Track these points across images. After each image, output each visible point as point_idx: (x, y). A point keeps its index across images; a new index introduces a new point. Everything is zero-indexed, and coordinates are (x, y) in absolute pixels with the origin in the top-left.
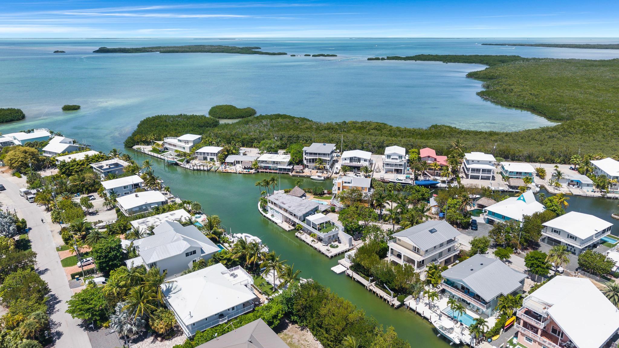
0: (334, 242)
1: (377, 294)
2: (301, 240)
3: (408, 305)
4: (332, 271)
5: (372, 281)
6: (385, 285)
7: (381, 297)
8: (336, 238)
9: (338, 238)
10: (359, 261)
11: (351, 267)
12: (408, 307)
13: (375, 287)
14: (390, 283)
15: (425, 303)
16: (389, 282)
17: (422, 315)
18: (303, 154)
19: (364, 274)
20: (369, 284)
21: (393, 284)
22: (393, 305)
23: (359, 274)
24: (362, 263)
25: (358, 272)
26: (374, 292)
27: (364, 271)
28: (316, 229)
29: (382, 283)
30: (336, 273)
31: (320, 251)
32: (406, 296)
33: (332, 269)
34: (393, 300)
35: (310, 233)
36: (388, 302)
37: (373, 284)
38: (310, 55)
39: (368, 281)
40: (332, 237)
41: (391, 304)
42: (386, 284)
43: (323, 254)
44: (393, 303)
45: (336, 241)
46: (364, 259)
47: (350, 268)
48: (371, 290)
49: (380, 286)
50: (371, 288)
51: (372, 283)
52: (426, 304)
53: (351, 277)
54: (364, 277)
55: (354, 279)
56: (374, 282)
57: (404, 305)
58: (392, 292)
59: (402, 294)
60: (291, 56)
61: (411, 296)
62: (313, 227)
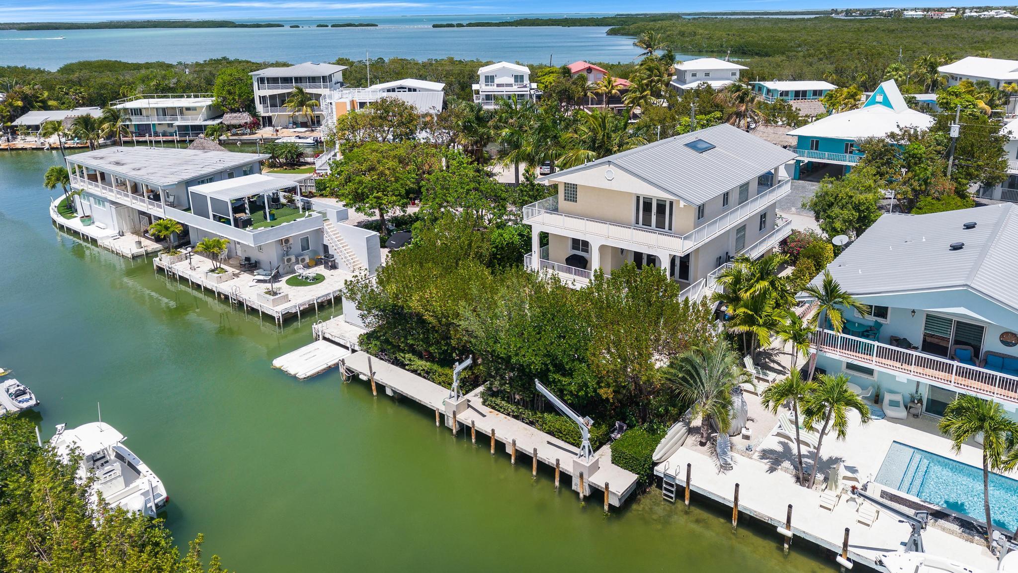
0: (308, 266)
1: (500, 446)
2: (173, 277)
3: (681, 479)
4: (280, 372)
5: (468, 384)
6: (539, 386)
7: (524, 459)
8: (315, 252)
9: (326, 247)
10: (396, 297)
11: (366, 340)
12: (680, 492)
13: (485, 410)
14: (569, 373)
15: (766, 454)
16: (560, 368)
17: (781, 530)
18: (252, 84)
19: (431, 358)
20: (454, 402)
21: (583, 375)
22: (597, 495)
23: (403, 366)
24: (414, 304)
25: (400, 356)
26: (484, 439)
27: (426, 340)
28: (228, 222)
29: (525, 377)
30: (294, 377)
31: (241, 304)
32: (655, 436)
33: (278, 362)
34: (595, 467)
35: (212, 250)
36: (566, 479)
37: (475, 397)
38: (327, 26)
39: (448, 384)
40: (297, 247)
41: (583, 492)
42: (546, 383)
43: (253, 311)
44: (598, 480)
45: (318, 263)
46: (422, 284)
47: (361, 343)
48: (465, 431)
49: (510, 400)
50: (466, 417)
51: (469, 396)
52: (774, 459)
53: (367, 384)
54: (427, 375)
55: (381, 388)
56: (481, 389)
57: (659, 481)
58: (584, 423)
59: (631, 426)
60: (291, 27)
61: (677, 430)
62: (219, 219)
